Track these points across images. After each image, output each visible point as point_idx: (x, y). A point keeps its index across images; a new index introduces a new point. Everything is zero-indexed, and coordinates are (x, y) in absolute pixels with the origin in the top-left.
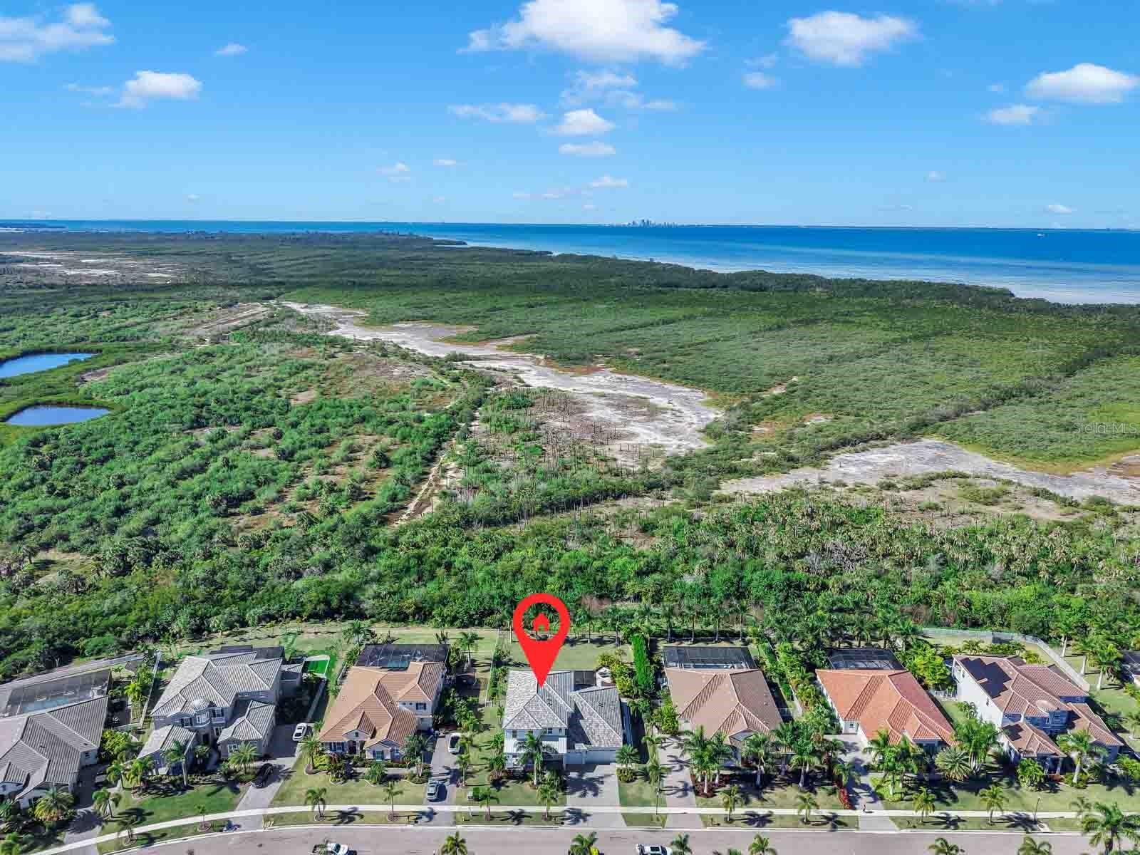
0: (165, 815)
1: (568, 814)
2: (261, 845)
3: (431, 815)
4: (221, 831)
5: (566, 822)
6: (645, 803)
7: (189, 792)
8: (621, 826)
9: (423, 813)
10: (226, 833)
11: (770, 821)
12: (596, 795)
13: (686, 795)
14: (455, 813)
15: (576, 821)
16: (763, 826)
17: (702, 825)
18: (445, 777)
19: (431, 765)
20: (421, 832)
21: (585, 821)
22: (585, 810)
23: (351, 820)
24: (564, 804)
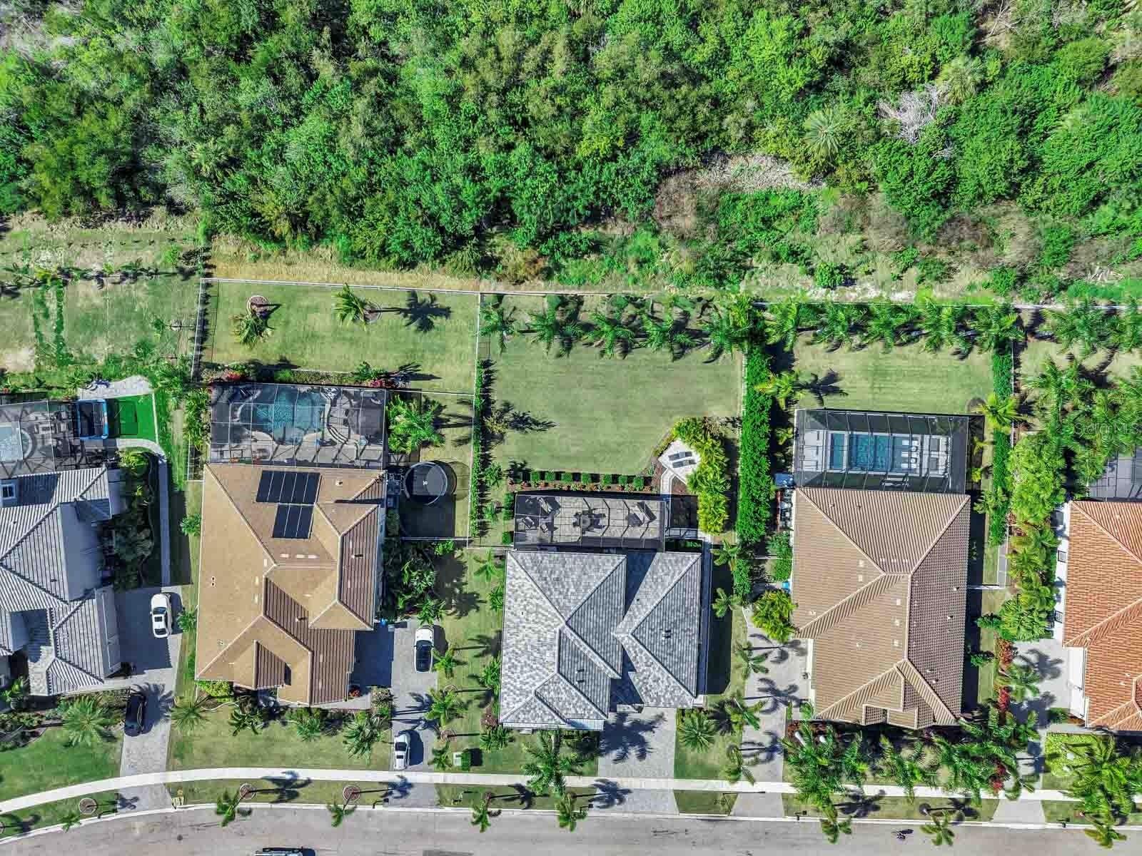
0: (20, 783)
1: (599, 791)
2: (180, 838)
3: (404, 788)
4: (115, 811)
5: (595, 804)
6: (711, 774)
7: (33, 741)
8: (670, 810)
9: (393, 785)
10: (123, 814)
11: (877, 808)
12: (642, 756)
13: (770, 758)
14: (438, 785)
15: (609, 803)
16: (865, 815)
17: (782, 810)
18: (416, 716)
19: (392, 691)
20: (394, 819)
21: (622, 801)
22: (624, 783)
23: (293, 796)
24: (594, 772)
